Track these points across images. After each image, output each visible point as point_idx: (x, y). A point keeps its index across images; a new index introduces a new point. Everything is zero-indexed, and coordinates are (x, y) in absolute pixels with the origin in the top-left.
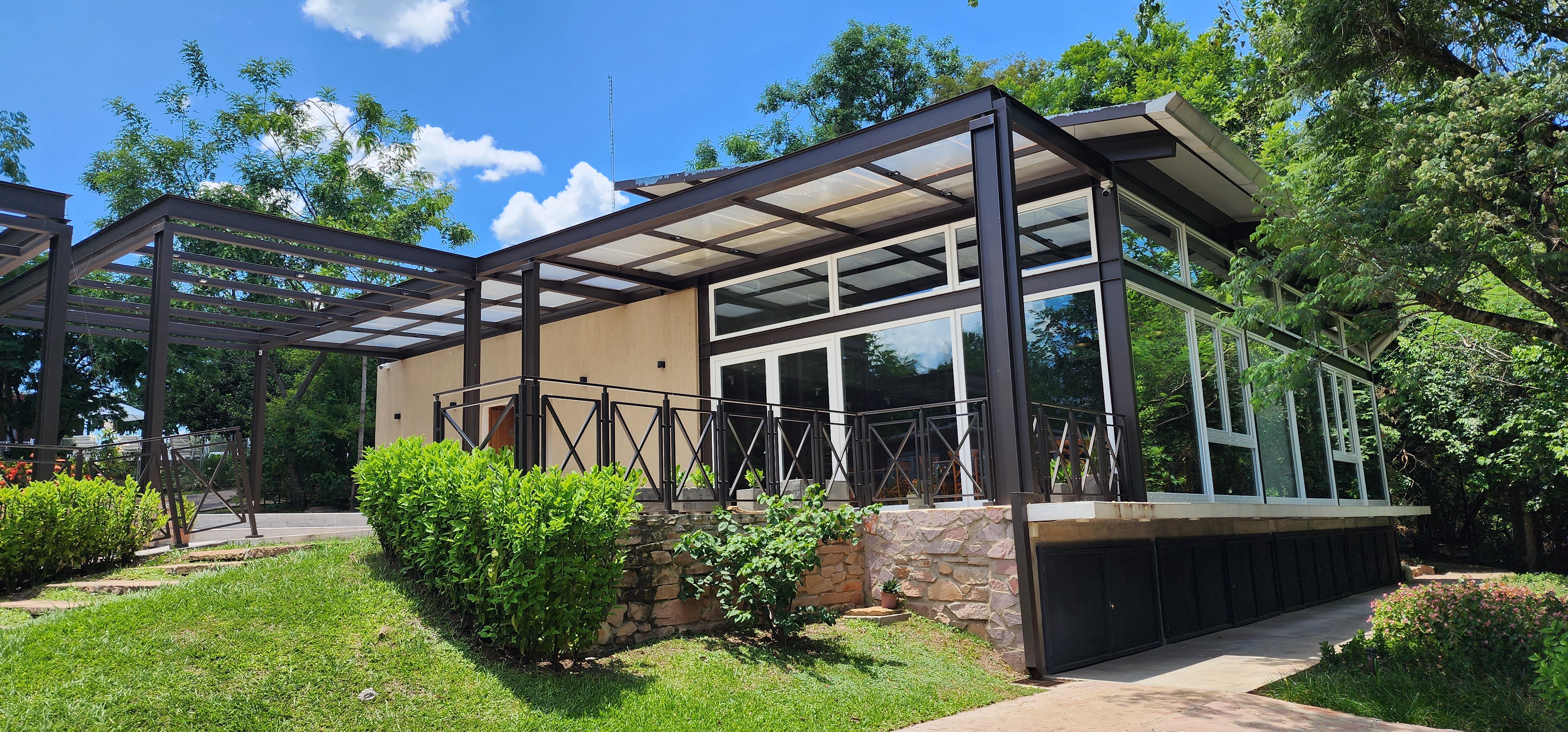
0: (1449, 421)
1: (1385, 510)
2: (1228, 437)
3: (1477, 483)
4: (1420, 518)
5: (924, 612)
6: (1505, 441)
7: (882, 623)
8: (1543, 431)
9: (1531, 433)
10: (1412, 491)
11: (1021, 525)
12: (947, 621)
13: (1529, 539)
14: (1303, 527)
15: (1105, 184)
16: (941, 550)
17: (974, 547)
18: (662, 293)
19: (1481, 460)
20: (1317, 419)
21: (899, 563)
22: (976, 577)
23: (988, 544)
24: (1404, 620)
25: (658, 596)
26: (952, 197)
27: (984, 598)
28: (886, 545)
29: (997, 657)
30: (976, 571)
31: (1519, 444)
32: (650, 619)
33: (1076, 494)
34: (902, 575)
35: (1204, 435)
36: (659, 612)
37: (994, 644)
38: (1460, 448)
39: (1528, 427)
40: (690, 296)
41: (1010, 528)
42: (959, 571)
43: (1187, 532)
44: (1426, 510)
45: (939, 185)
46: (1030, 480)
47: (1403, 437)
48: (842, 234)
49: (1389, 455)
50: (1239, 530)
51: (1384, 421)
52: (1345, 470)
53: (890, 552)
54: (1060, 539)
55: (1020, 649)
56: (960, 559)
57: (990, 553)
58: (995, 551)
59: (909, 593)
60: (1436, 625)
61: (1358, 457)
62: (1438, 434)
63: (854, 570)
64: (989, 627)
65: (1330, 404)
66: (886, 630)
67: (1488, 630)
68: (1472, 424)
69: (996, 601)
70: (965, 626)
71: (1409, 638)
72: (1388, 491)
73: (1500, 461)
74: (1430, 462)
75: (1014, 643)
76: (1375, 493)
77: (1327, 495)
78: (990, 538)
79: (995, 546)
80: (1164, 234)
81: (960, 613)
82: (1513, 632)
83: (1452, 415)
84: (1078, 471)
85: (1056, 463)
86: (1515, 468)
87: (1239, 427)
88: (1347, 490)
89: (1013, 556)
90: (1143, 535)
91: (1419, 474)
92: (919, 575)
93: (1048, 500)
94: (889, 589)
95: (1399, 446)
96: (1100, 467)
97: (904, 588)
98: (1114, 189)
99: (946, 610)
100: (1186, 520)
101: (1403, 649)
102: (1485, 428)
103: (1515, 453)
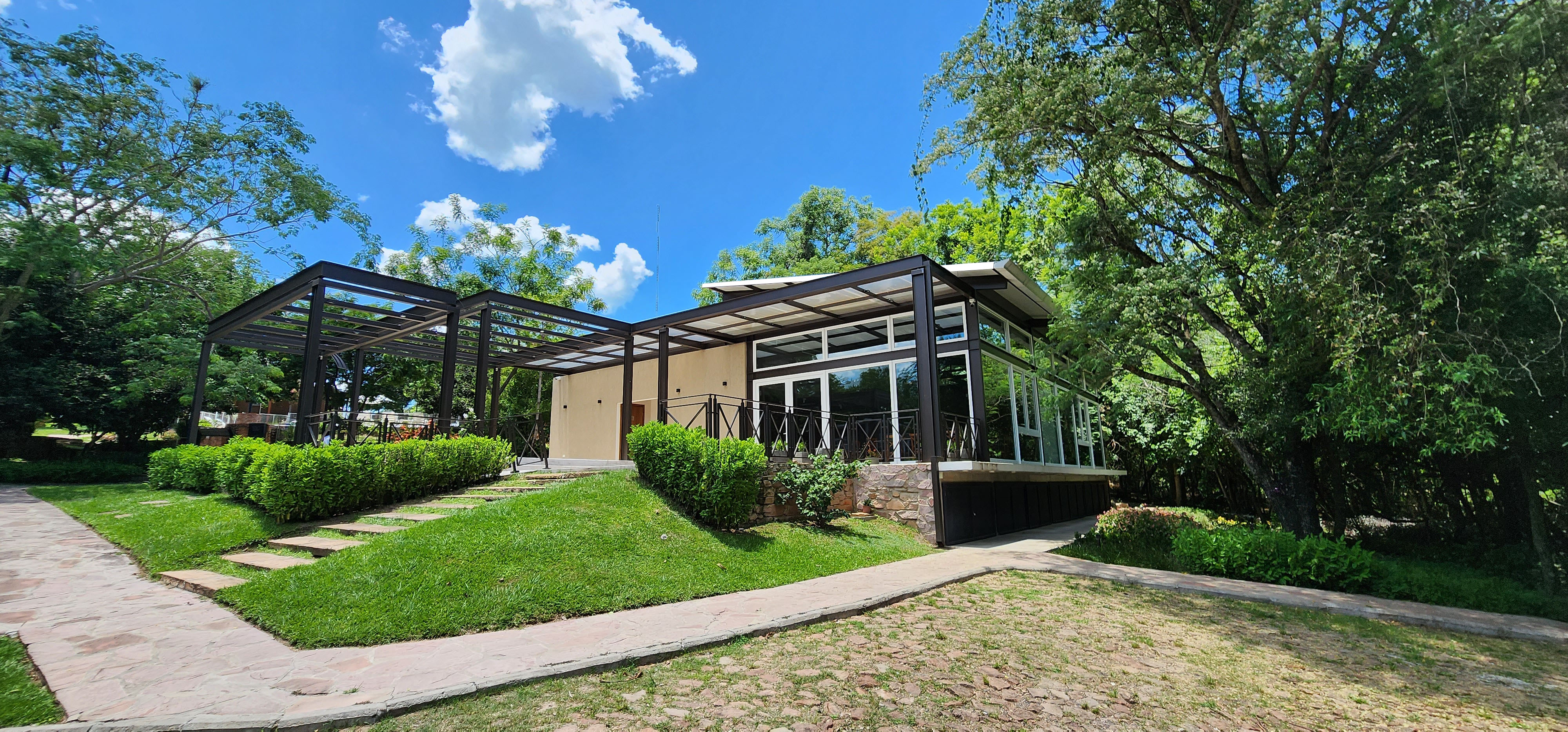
0: (1137, 425)
1: (1104, 472)
2: (1028, 431)
3: (1151, 459)
4: (1121, 477)
5: (884, 515)
6: (1164, 437)
7: (865, 520)
8: (1183, 432)
9: (1177, 433)
10: (1117, 462)
11: (935, 472)
12: (897, 520)
13: (1178, 490)
14: (1062, 479)
15: (972, 301)
16: (894, 485)
17: (911, 483)
18: (726, 344)
19: (1153, 447)
20: (1070, 422)
21: (871, 491)
22: (910, 499)
23: (918, 482)
24: (1114, 524)
25: (766, 502)
26: (894, 303)
27: (916, 508)
28: (865, 482)
29: (922, 537)
30: (912, 495)
31: (1171, 438)
32: (762, 513)
33: (958, 458)
34: (873, 497)
35: (1016, 429)
36: (766, 510)
37: (920, 530)
38: (1142, 440)
39: (1176, 429)
40: (742, 346)
41: (930, 474)
42: (903, 495)
43: (1009, 479)
44: (1125, 473)
45: (887, 297)
46: (939, 451)
47: (1113, 433)
48: (831, 318)
49: (1106, 443)
50: (1033, 479)
51: (1104, 424)
52: (1084, 450)
53: (867, 486)
54: (952, 480)
55: (934, 533)
56: (903, 489)
57: (919, 487)
58: (922, 485)
59: (876, 506)
60: (1129, 527)
61: (1091, 443)
62: (1131, 432)
63: (849, 494)
64: (918, 522)
65: (1077, 415)
66: (867, 523)
67: (1153, 529)
68: (1149, 427)
69: (922, 510)
70: (905, 522)
71: (1115, 532)
72: (1105, 462)
73: (1161, 447)
74: (1127, 447)
75: (931, 530)
76: (1099, 463)
77: (1075, 463)
78: (919, 479)
79: (921, 483)
80: (998, 325)
81: (903, 516)
82: (1165, 530)
83: (1139, 422)
84: (959, 447)
85: (949, 443)
86: (1170, 450)
87: (1033, 426)
88: (1084, 461)
89: (931, 488)
90: (988, 479)
91: (1121, 454)
92: (882, 497)
93: (946, 460)
94: (867, 503)
95: (1111, 438)
96: (968, 445)
97: (874, 503)
98: (976, 303)
99: (896, 514)
100: (1010, 473)
101: (1113, 536)
102: (1156, 429)
103: (1169, 443)
